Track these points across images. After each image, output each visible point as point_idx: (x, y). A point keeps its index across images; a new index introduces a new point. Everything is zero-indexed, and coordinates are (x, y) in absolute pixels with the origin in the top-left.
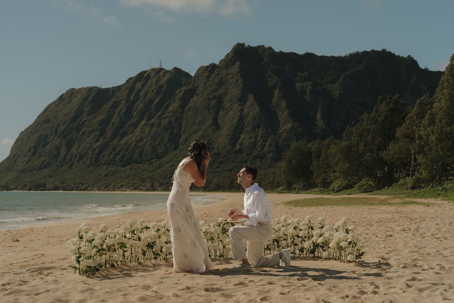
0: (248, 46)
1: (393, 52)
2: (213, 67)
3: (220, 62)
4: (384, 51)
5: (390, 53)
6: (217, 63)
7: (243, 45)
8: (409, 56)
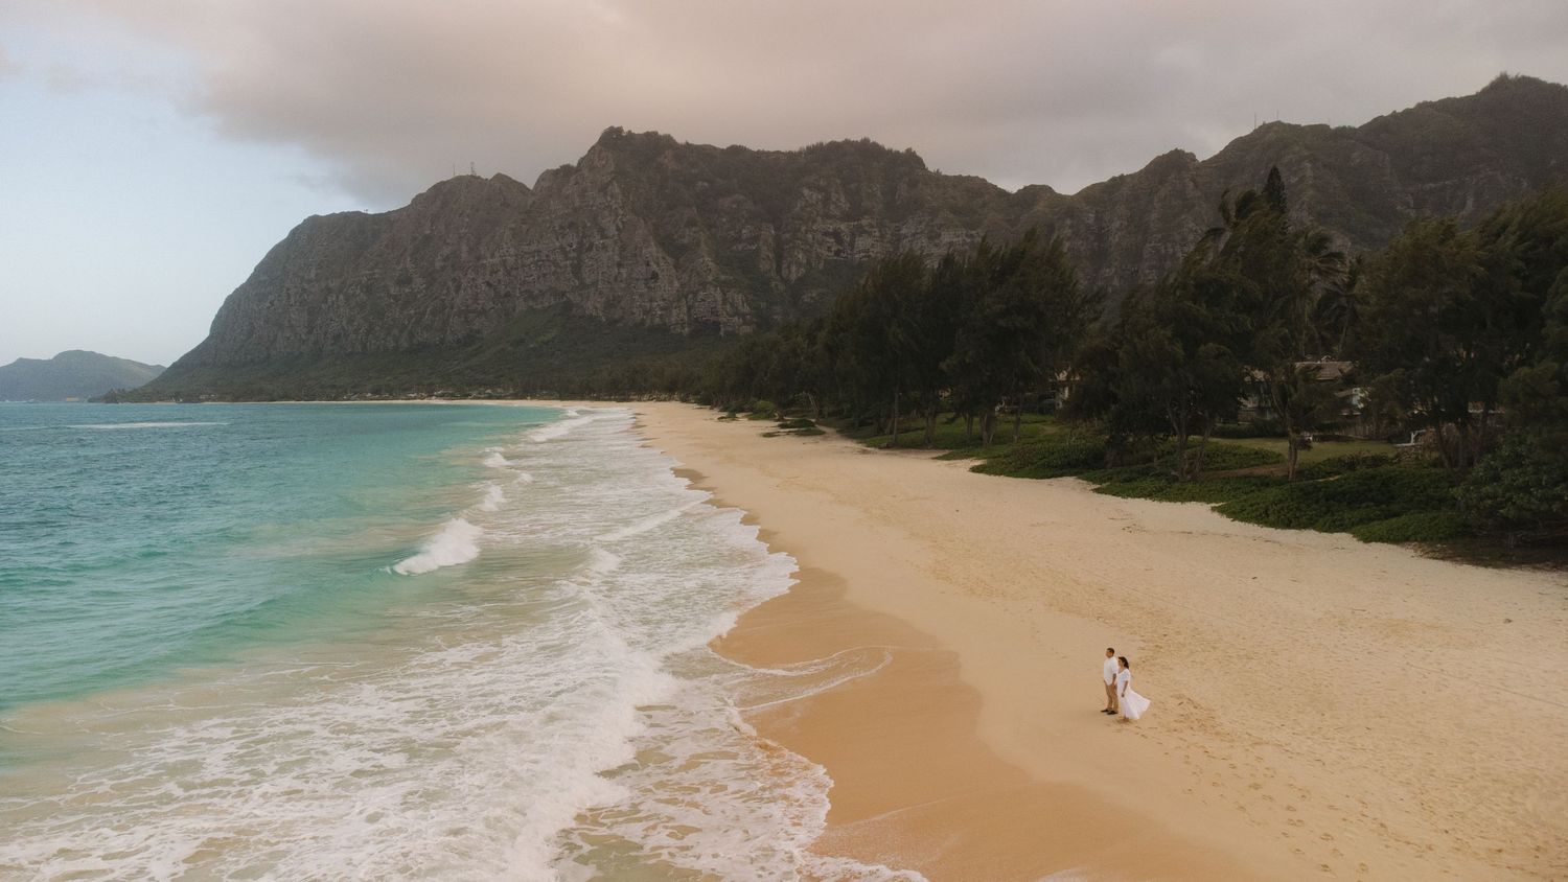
0: (630, 131)
1: (880, 143)
2: (566, 170)
3: (579, 163)
4: (865, 141)
5: (875, 145)
6: (575, 164)
7: (619, 130)
8: (909, 150)
